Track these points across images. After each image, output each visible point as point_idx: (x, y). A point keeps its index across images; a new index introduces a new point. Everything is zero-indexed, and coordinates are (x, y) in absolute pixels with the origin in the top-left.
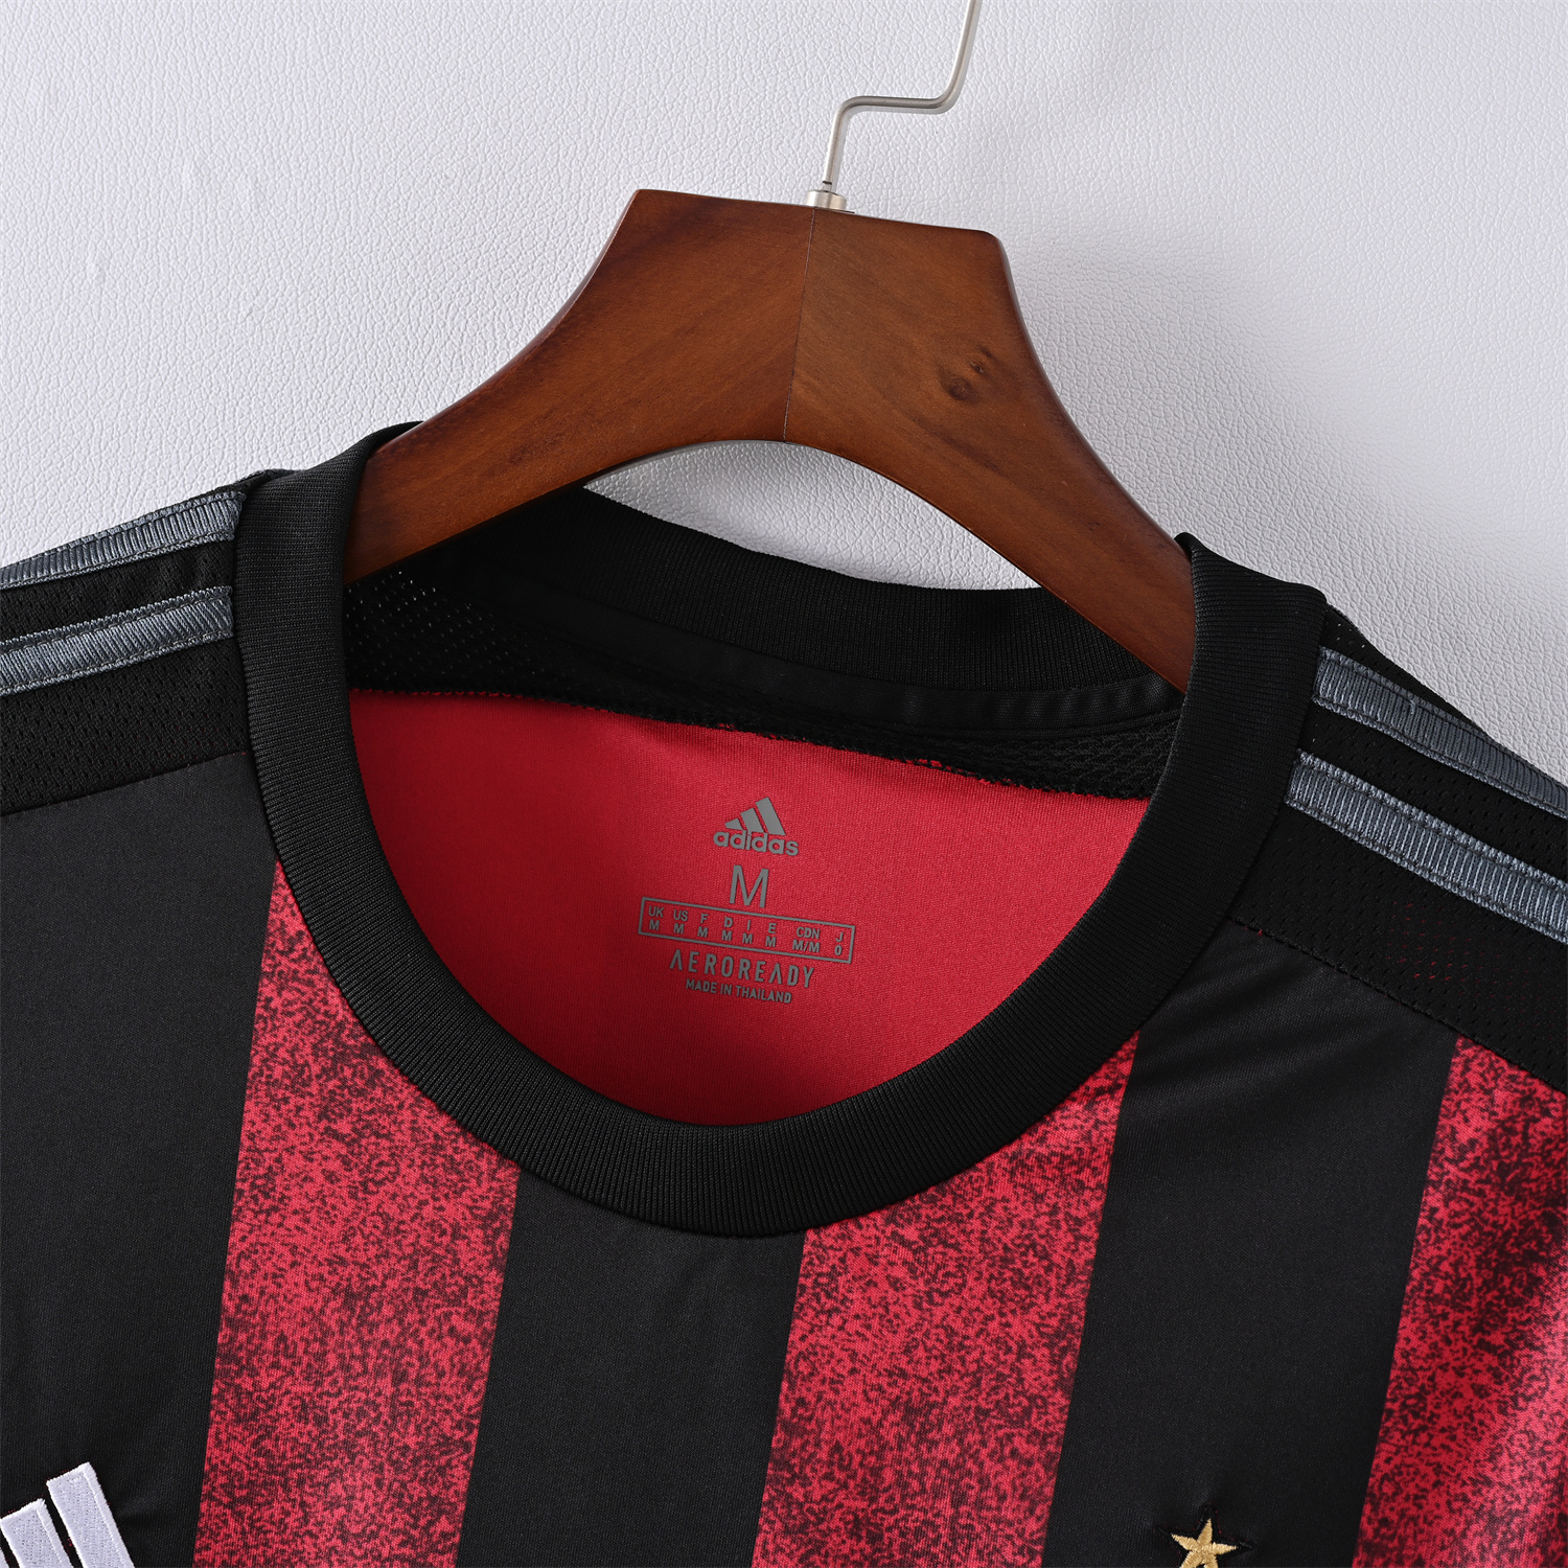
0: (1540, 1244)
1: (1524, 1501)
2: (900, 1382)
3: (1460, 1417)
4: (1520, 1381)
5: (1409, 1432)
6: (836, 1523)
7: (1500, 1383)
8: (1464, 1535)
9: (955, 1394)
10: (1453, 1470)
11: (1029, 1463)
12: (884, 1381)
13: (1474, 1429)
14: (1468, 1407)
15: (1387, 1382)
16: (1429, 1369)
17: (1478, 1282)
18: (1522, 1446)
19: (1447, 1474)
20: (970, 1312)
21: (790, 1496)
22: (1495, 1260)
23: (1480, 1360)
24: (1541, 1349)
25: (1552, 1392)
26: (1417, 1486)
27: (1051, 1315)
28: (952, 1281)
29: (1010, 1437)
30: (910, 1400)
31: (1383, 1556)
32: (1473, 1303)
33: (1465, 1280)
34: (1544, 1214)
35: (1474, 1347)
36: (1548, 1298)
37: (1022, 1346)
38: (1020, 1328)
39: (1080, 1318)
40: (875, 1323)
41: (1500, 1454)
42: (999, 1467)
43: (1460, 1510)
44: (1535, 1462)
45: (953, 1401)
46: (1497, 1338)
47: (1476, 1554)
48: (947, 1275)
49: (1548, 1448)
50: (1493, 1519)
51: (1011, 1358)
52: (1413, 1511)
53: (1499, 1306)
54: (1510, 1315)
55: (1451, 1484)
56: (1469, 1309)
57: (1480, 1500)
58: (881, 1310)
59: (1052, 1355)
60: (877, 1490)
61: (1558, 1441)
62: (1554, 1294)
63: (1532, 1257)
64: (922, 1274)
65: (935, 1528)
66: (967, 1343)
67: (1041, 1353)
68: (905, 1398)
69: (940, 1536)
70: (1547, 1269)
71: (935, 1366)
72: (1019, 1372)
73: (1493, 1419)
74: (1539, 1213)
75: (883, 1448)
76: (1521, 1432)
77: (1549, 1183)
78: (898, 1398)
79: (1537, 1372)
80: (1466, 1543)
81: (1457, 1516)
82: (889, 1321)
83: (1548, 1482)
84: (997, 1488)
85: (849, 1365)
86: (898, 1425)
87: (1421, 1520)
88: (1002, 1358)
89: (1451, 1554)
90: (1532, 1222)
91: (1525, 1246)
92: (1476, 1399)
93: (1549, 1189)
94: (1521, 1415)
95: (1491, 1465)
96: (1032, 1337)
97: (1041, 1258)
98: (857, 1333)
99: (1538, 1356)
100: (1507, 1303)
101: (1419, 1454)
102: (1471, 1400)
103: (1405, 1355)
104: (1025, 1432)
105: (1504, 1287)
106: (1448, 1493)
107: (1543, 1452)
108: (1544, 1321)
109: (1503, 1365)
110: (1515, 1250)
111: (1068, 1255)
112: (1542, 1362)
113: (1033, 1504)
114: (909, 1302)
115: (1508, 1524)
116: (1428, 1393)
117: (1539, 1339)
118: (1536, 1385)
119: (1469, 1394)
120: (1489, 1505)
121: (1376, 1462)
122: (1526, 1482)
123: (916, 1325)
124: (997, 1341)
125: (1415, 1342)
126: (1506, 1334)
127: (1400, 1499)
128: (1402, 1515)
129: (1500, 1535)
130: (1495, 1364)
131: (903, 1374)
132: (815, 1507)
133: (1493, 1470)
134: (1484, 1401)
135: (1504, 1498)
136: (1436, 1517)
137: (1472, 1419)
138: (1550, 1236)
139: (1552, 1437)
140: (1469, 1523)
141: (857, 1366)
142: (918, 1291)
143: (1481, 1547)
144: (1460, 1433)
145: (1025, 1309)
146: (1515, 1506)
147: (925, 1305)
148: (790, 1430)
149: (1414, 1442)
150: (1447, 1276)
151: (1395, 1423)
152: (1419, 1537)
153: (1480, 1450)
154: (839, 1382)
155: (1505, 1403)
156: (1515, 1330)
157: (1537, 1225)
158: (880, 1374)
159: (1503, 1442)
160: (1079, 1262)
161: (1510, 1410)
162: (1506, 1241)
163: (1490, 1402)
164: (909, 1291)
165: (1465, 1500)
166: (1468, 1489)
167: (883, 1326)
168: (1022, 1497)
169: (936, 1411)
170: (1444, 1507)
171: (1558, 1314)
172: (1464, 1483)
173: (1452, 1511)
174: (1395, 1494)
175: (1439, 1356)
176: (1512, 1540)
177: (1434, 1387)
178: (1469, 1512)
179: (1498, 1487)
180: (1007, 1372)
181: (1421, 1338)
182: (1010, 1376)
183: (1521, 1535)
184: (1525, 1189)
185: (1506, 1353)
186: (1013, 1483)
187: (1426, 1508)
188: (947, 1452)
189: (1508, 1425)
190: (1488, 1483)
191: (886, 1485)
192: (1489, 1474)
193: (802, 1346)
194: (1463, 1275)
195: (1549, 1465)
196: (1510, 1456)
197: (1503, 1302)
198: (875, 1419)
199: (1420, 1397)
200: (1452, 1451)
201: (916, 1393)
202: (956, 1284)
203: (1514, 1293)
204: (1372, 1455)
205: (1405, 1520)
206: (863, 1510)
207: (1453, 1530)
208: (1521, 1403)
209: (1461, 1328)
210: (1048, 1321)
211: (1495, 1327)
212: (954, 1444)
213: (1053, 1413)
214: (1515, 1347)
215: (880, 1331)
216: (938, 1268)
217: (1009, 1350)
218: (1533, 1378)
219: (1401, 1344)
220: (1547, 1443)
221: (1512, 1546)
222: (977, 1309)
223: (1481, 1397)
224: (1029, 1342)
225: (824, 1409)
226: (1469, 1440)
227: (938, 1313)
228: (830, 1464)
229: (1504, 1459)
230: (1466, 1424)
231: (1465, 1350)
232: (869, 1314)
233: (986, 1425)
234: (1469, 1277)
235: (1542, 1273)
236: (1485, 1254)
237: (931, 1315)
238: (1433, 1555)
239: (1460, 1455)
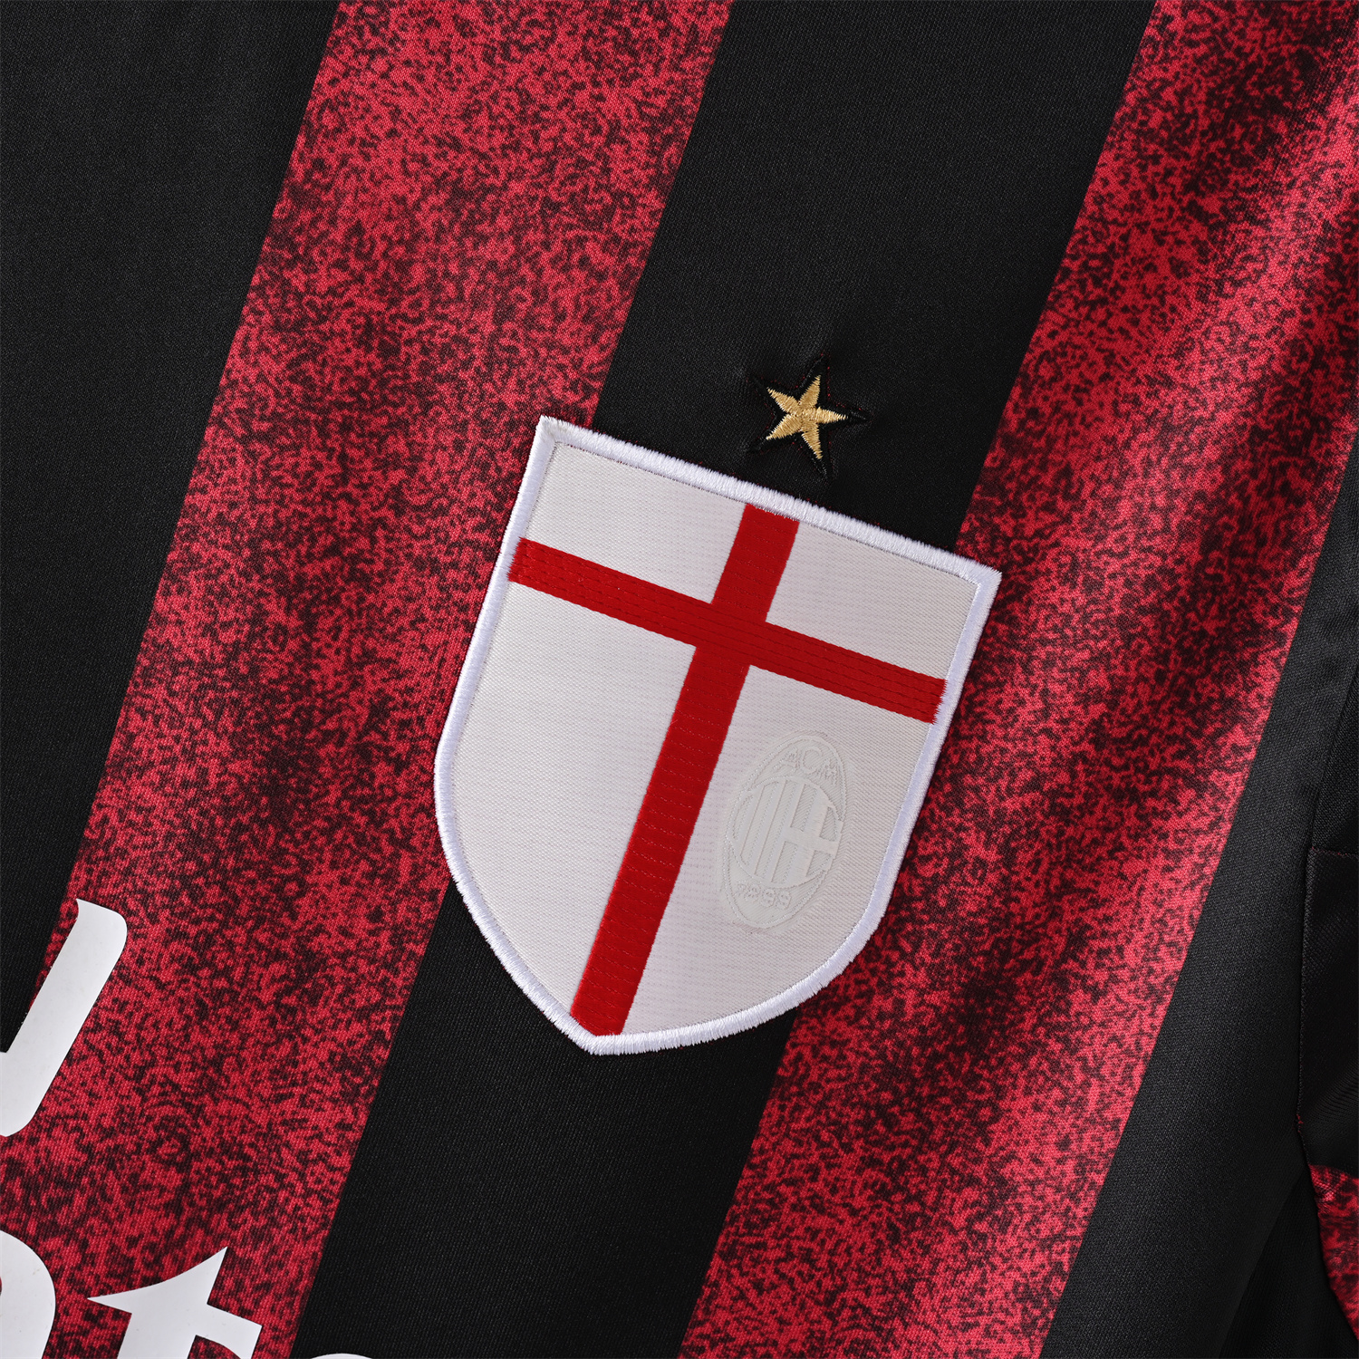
0: (1287, 91)
1: (1211, 408)
2: (451, 154)
3: (1149, 297)
4: (1231, 262)
5: (1085, 303)
6: (342, 324)
7: (1206, 262)
8: (1127, 445)
9: (519, 179)
10: (1128, 363)
11: (601, 277)
12: (430, 151)
13: (1163, 315)
14: (1161, 286)
15: (1070, 232)
16: (1125, 224)
17: (1204, 123)
18: (1220, 340)
19: (1119, 367)
20: (555, 75)
21: (287, 282)
22: (1230, 100)
23: (1187, 228)
24: (1264, 224)
25: (1271, 276)
26: (1081, 375)
27: (658, 92)
28: (537, 32)
29: (581, 241)
30: (460, 180)
31: (1025, 456)
32: (1193, 149)
33: (1189, 117)
34: (1299, 52)
35: (1183, 210)
36: (1285, 161)
37: (615, 126)
38: (616, 103)
39: (695, 102)
40: (430, 76)
41: (1190, 349)
42: (562, 278)
43: (1128, 414)
44: (1235, 360)
45: (516, 187)
46: (1212, 204)
47: (1139, 470)
48: (534, 23)
49: (1253, 344)
50: (1168, 428)
51: (599, 141)
52: (1070, 406)
53: (1222, 162)
54: (1233, 177)
55: (1123, 381)
56: (1187, 157)
57: (1156, 404)
58: (440, 59)
59: (652, 144)
60: (401, 291)
61: (1268, 336)
62: (1293, 157)
63: (1273, 106)
64: (500, 18)
65: (468, 346)
66: (544, 115)
67: (639, 140)
68: (454, 175)
69: (473, 358)
70: (1289, 125)
71: (499, 139)
72: (606, 159)
73: (1188, 305)
74: (1293, 50)
75: (416, 237)
76: (1222, 323)
77: (1314, 13)
78: (445, 174)
79: (1254, 251)
80: (1128, 455)
81: (1122, 421)
82: (449, 74)
83: (1246, 385)
84: (555, 304)
85: (388, 124)
86: (440, 209)
87: (1078, 420)
88: (587, 139)
89: (1107, 466)
90: (1282, 60)
91: (1268, 90)
92: (1172, 278)
93: (1311, 20)
94: (1226, 305)
95: (1176, 363)
96: (629, 117)
97: (657, 18)
98: (405, 84)
99: (1259, 232)
100: (1232, 161)
101: (1091, 333)
102: (1166, 278)
103: (1099, 200)
104: (602, 237)
105: (1233, 138)
106: (1116, 391)
107: (1246, 348)
108: (1274, 190)
109: (1213, 240)
110: (1255, 93)
111: (692, 18)
112: (1263, 239)
113: (599, 327)
114: (478, 53)
115: (1187, 434)
116: (1117, 256)
117: (1264, 211)
118: (1250, 267)
119: (1165, 270)
120: (1165, 411)
121: (1037, 333)
122: (1219, 384)
123: (484, 83)
124: (584, 117)
125: (1114, 186)
126: (1224, 200)
127: (1057, 387)
128: (1057, 408)
129: (1173, 447)
130: (1203, 237)
131: (456, 145)
132: (318, 301)
133: (1177, 368)
134: (1181, 282)
135: (1186, 402)
136: (1097, 419)
137: (1163, 302)
138: (1301, 83)
139: (1262, 330)
140: (1135, 431)
141: (399, 127)
142: (492, 40)
143: (1148, 462)
144: (1144, 318)
145: (627, 81)
146: (1199, 413)
147: (498, 59)
148: (299, 197)
149: (1088, 317)
150: (1168, 108)
151: (1070, 288)
152: (1072, 441)
153: (1166, 342)
154: (372, 145)
155: (1207, 287)
156: (1235, 197)
157: (1288, 67)
158: (426, 142)
159: (1196, 334)
160: (706, 27)
161: (1211, 297)
162: (1248, 77)
163: (1188, 284)
164: (480, 39)
165: (1136, 402)
166: (1141, 390)
167: (439, 79)
168: (586, 319)
169: (491, 197)
170: (1108, 407)
171: (1293, 182)
172: (1138, 382)
173: (1117, 414)
174: (1053, 380)
175: (1139, 211)
176: (1188, 453)
177: (1126, 250)
178: (1139, 417)
179: (1180, 390)
180: (590, 158)
181: (1122, 183)
182: (593, 164)
183: (1201, 448)
184: (1284, 13)
185: (1220, 224)
186: (576, 299)
187: (1087, 406)
188: (498, 251)
189: (1206, 315)
190: (1169, 383)
191: (412, 285)
192: (1171, 373)
193: (331, 93)
194: (1189, 110)
195: (1251, 364)
196: (1203, 352)
197: (1228, 158)
198: (412, 199)
199: (1106, 259)
200: (1131, 338)
201: (469, 171)
202: (542, 37)
203: (1243, 149)
204: (1034, 323)
205: (1057, 416)
206: (379, 313)
207: (1114, 438)
208: (1228, 288)
209: (1172, 180)
210: (652, 100)
211: (1212, 189)
212: (508, 243)
213: (642, 218)
214: (1232, 219)
215: (435, 85)
216: (522, 13)
217: (597, 131)
218: (1249, 258)
219: (1096, 186)
220: (1253, 337)
221: (1186, 460)
222: (565, 73)
223: (1179, 277)
224: (625, 122)
225: (347, 176)
226: (1154, 327)
227: (514, 71)
228: (346, 248)
229: (1195, 356)
230: (1154, 307)
231: (1171, 210)
232: (424, 62)
233: (552, 222)
234: (1195, 115)
235: (1282, 129)
236: (1221, 87)
237: (504, 73)
238: (1085, 465)
239: (1140, 346)
